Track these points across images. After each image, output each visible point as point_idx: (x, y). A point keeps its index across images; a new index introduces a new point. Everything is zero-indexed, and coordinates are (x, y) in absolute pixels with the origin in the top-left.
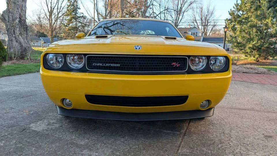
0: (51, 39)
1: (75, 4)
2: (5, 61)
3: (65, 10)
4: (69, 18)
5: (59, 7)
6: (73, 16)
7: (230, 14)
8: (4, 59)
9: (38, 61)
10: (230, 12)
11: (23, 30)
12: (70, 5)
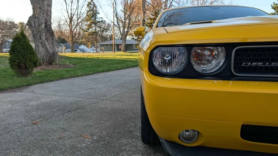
0: (71, 45)
1: (95, 9)
2: (36, 66)
3: (85, 15)
4: (89, 23)
5: (78, 13)
6: (93, 21)
7: (273, 8)
8: (35, 65)
9: (67, 66)
10: (273, 6)
11: (49, 35)
12: (89, 10)
